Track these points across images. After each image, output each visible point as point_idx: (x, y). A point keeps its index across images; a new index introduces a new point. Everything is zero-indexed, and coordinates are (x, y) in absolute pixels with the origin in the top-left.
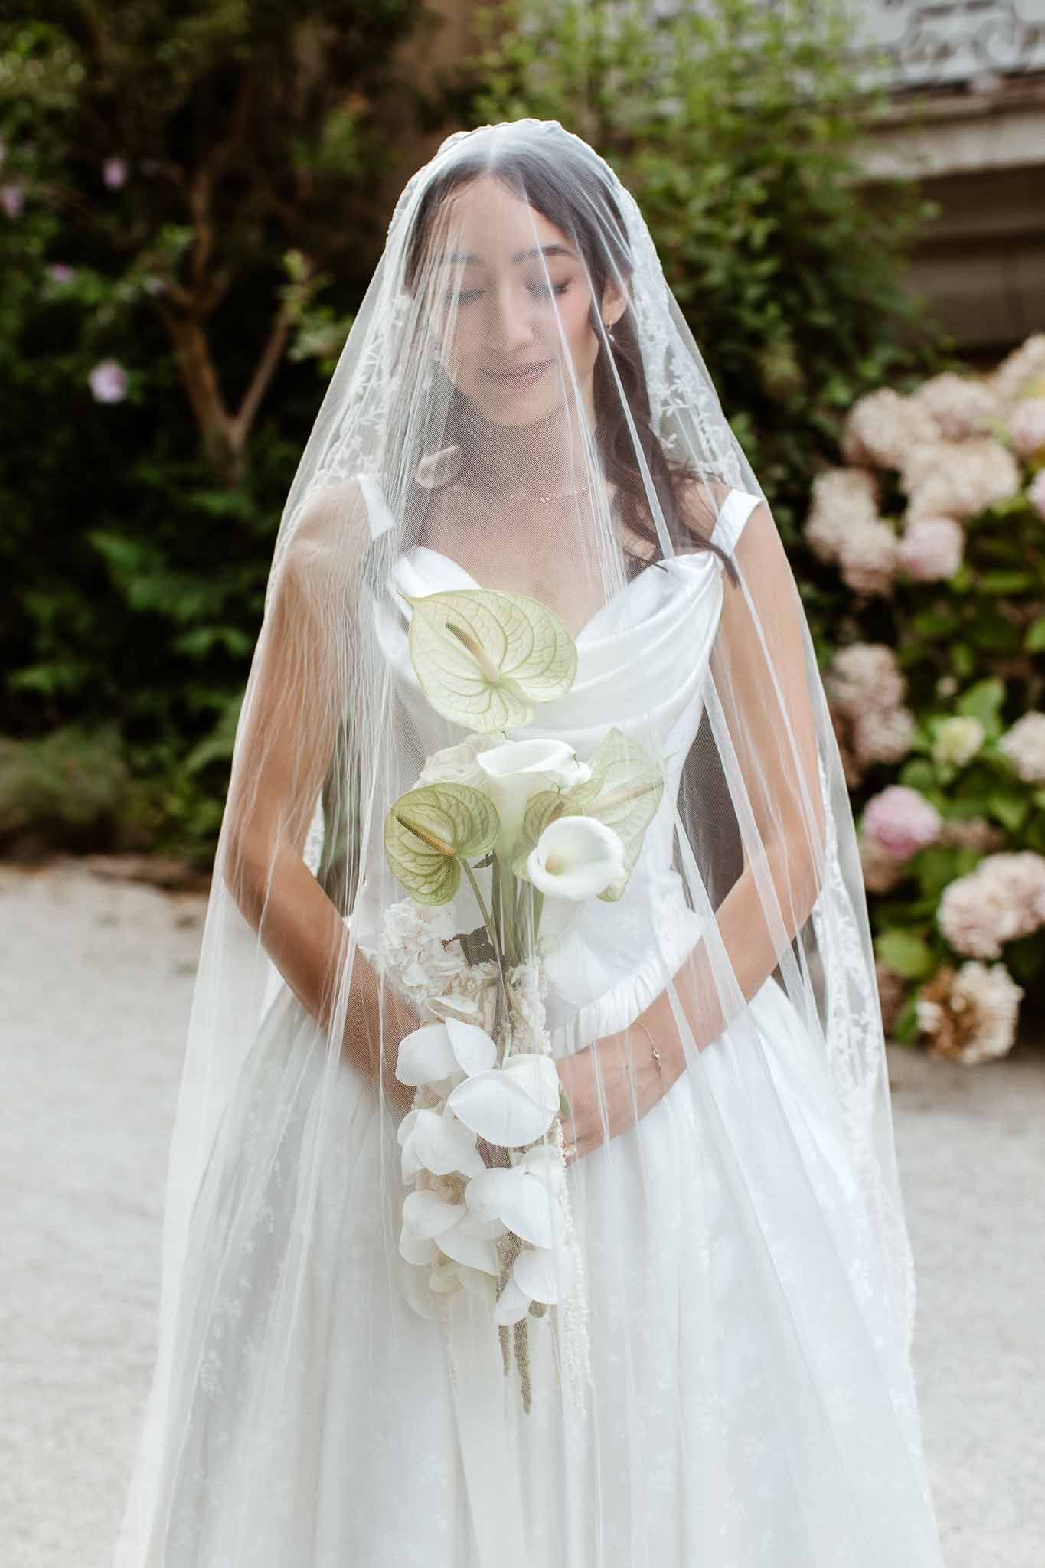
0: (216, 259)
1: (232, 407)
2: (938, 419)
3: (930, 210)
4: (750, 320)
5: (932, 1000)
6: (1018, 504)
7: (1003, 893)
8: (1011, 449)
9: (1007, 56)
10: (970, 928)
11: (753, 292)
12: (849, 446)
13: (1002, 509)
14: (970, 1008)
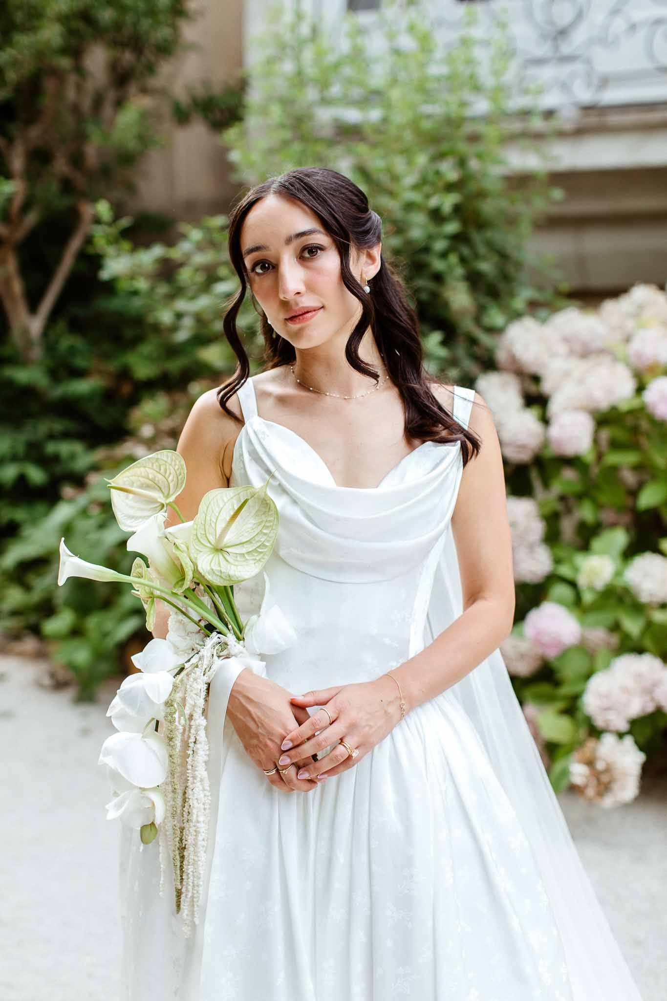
0: (26, 207)
1: (33, 306)
2: (566, 340)
3: (557, 194)
4: (438, 265)
5: (580, 762)
6: (635, 403)
7: (630, 683)
8: (628, 364)
9: (586, 96)
10: (608, 709)
11: (440, 245)
12: (501, 356)
13: (624, 407)
14: (608, 770)
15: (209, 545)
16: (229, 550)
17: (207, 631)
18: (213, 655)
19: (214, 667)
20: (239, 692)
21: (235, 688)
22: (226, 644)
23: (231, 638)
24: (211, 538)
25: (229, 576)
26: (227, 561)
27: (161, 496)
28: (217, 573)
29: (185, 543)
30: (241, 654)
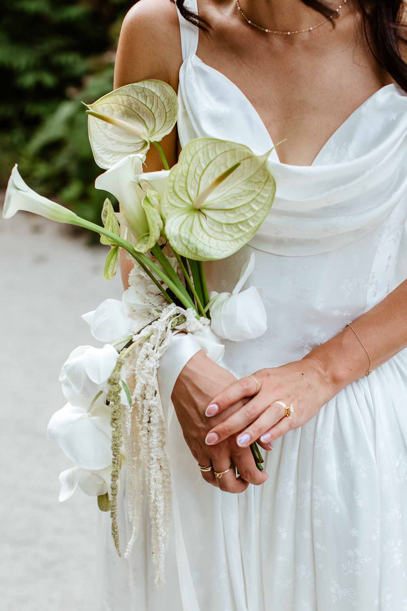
15: (188, 201)
16: (207, 212)
17: (168, 296)
18: (167, 328)
19: (166, 343)
20: (188, 379)
21: (185, 373)
22: (184, 318)
23: (191, 313)
24: (192, 193)
25: (197, 249)
26: (202, 226)
27: (145, 130)
28: (184, 242)
29: (159, 196)
30: (199, 332)
